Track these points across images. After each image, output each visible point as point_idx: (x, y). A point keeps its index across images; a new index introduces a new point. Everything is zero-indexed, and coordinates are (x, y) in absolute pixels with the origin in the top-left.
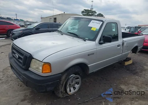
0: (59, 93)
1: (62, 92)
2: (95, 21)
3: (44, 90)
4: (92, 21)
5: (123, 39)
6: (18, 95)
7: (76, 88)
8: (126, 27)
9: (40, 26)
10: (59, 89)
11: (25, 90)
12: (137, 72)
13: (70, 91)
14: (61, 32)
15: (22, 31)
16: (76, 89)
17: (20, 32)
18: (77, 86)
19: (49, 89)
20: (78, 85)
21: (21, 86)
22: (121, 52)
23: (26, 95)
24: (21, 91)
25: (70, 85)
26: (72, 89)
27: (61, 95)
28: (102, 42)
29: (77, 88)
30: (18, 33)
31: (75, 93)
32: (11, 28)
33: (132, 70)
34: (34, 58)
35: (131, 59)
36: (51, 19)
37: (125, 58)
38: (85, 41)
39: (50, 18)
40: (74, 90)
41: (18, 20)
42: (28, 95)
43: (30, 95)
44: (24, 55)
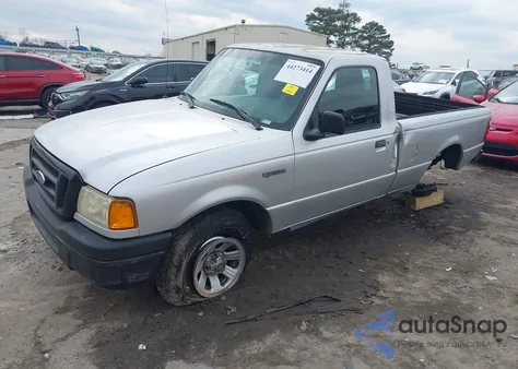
0: (167, 291)
1: (178, 290)
2: (298, 63)
3: (119, 282)
4: (290, 62)
5: (400, 121)
6: (49, 295)
7: (227, 279)
8: (457, 73)
9: (147, 74)
10: (169, 279)
11: (69, 282)
12: (447, 233)
13: (208, 285)
14: (191, 97)
15: (84, 92)
16: (229, 282)
17: (79, 94)
18: (231, 272)
19: (132, 278)
20: (236, 270)
21: (61, 269)
22: (393, 165)
23: (74, 295)
24: (57, 285)
25: (205, 268)
26: (215, 281)
27: (174, 298)
28: (315, 131)
29: (232, 278)
30: (72, 98)
31: (225, 293)
32: (54, 80)
33: (433, 227)
34: (86, 184)
35: (435, 190)
36: (195, 46)
37: (414, 186)
38: (259, 129)
39: (193, 40)
40: (222, 284)
41: (85, 49)
42: (79, 295)
43: (84, 297)
44: (61, 173)
